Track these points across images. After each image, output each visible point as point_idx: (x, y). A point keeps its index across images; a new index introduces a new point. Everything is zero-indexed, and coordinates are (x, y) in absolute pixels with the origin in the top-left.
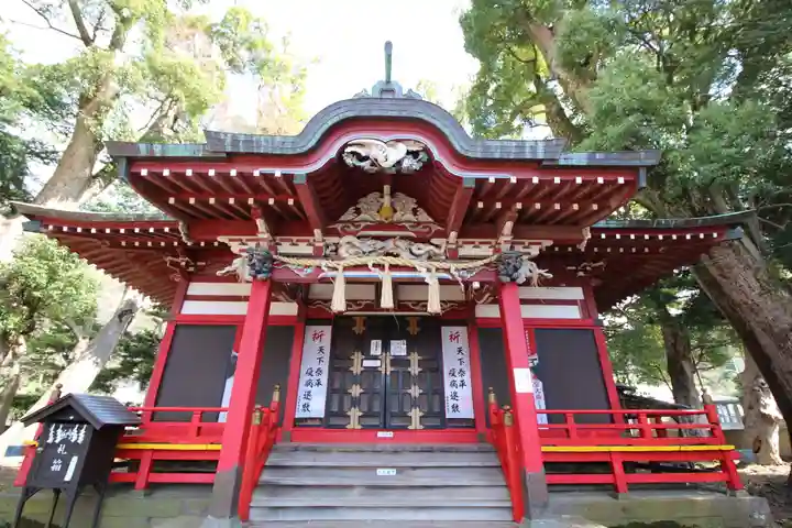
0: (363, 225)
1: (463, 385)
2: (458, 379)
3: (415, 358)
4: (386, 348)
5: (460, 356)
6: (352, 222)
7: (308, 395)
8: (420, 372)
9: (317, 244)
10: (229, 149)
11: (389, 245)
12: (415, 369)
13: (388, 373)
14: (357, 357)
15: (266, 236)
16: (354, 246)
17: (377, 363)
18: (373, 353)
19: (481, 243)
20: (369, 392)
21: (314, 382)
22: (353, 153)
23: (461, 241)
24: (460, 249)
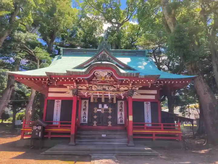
0: (98, 82)
3: (110, 109)
4: (103, 106)
6: (95, 81)
9: (87, 87)
11: (104, 87)
12: (110, 112)
13: (103, 113)
14: (95, 109)
15: (76, 86)
16: (95, 87)
17: (101, 110)
18: (99, 107)
19: (125, 87)
20: (99, 117)
22: (96, 73)
23: (120, 86)
24: (120, 88)
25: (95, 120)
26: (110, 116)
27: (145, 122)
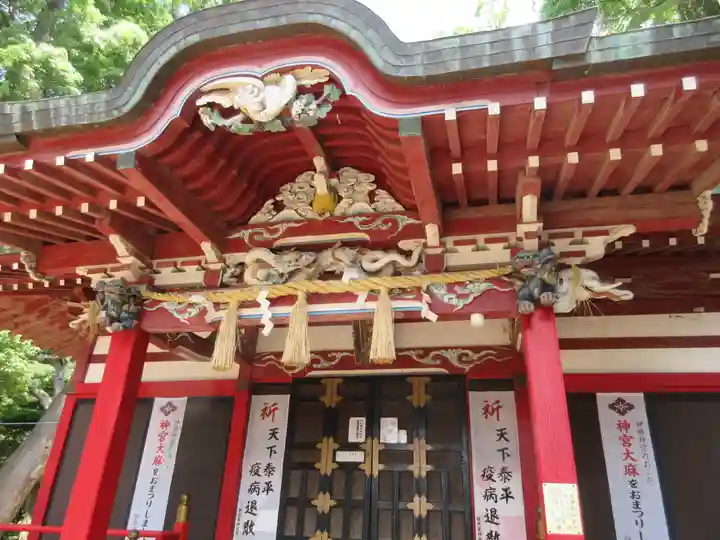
0: (282, 228)
1: (507, 496)
2: (499, 486)
3: (421, 448)
4: (373, 430)
5: (503, 444)
6: (266, 225)
7: (253, 506)
8: (428, 473)
9: (212, 267)
10: (18, 128)
11: (327, 259)
12: (420, 468)
13: (376, 473)
14: (327, 445)
15: (131, 260)
16: (265, 265)
17: (356, 457)
18: (352, 438)
19: (488, 241)
20: (346, 506)
21: (262, 486)
22: (211, 105)
23: (450, 241)
24: (447, 255)
26: (424, 499)
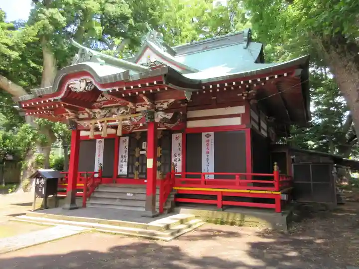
1: (179, 161)
2: (177, 158)
3: (159, 149)
5: (179, 147)
6: (100, 102)
7: (122, 166)
9: (90, 113)
10: (38, 95)
11: (112, 110)
12: (159, 155)
14: (137, 150)
15: (71, 113)
16: (100, 113)
21: (124, 161)
22: (72, 87)
23: (135, 105)
25: (137, 169)
26: (159, 162)
27: (203, 172)
